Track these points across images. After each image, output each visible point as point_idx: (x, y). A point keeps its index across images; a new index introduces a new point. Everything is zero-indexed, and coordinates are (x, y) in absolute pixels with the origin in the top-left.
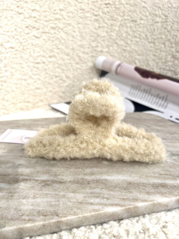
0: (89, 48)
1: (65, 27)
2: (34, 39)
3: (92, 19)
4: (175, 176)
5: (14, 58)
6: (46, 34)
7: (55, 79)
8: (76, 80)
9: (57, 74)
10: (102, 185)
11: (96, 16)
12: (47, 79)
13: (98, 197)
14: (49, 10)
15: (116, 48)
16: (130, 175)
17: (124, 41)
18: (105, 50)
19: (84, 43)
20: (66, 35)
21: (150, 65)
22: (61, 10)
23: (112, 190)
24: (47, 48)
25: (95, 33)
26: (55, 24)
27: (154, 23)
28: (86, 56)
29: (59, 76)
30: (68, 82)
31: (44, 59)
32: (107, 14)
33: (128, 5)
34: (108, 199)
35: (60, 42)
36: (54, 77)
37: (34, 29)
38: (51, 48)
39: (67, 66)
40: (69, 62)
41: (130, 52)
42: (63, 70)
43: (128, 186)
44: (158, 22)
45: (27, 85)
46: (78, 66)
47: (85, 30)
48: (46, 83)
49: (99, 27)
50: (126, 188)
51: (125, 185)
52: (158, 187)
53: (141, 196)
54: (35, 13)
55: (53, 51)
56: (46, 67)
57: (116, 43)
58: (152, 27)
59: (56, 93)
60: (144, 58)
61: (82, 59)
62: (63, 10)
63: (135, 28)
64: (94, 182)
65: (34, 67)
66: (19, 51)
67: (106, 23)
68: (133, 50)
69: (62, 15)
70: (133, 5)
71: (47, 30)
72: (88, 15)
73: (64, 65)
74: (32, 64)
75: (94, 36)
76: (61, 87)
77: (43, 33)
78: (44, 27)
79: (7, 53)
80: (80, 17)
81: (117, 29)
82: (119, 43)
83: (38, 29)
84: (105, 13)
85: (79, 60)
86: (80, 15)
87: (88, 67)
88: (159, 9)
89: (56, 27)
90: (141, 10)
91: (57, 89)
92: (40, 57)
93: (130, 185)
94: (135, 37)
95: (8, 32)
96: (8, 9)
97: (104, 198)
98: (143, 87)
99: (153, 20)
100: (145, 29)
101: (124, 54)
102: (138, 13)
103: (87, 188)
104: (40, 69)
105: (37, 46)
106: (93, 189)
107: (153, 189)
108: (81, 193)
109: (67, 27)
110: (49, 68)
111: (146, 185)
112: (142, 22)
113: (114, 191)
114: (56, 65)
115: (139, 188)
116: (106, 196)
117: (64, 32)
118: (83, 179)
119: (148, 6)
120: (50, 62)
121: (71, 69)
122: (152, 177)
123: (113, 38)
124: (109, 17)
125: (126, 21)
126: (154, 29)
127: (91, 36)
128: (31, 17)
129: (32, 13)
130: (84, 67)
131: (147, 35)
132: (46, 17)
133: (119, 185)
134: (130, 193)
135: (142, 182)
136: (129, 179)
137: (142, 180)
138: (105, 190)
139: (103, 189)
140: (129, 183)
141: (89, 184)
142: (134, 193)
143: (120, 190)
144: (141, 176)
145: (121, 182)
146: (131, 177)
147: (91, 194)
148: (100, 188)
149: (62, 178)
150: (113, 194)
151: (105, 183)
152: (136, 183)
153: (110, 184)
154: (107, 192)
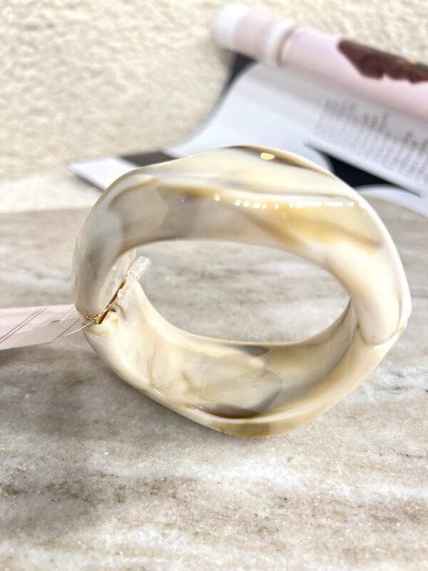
7: (90, 82)
8: (155, 86)
9: (96, 66)
10: (170, 508)
12: (66, 80)
16: (289, 460)
21: (388, 37)
23: (206, 536)
31: (49, 13)
36: (86, 75)
39: (126, 39)
40: (132, 23)
42: (113, 50)
43: (272, 514)
46: (162, 39)
48: (63, 95)
50: (266, 524)
51: (264, 509)
52: (395, 521)
56: (59, 41)
59: (95, 125)
60: (372, 10)
64: (142, 489)
65: (21, 40)
73: (117, 36)
74: (13, 31)
76: (109, 107)
85: (163, 18)
87: (193, 42)
91: (99, 114)
92: (38, 5)
93: (282, 511)
98: (362, 109)
103: (107, 524)
104: (41, 47)
106: (130, 528)
107: (374, 531)
110: (68, 43)
111: (347, 511)
113: (216, 541)
114: (93, 35)
115: (319, 526)
120: (71, 23)
122: (372, 467)
130: (179, 40)
133: (240, 508)
134: (278, 550)
135: (330, 492)
136: (280, 480)
137: (333, 483)
138: (179, 536)
139: (171, 529)
140: (280, 498)
141: (119, 501)
142: (295, 553)
143: (239, 533)
144: (328, 463)
145: (249, 491)
146: (290, 470)
147: (118, 554)
148: (158, 522)
149: (20, 468)
150: (207, 558)
151: (186, 497)
152: (308, 499)
153: (204, 502)
154: (185, 543)
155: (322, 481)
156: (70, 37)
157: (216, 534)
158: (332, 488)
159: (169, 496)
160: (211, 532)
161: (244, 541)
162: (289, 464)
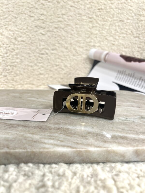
0: (84, 43)
1: (65, 27)
2: (40, 36)
3: (87, 21)
4: (138, 132)
5: (24, 49)
6: (51, 32)
7: (55, 68)
8: (72, 69)
9: (57, 64)
11: (91, 18)
12: (49, 67)
13: (53, 139)
14: (53, 15)
15: (106, 43)
17: (113, 37)
18: (97, 45)
19: (80, 39)
20: (66, 33)
22: (63, 14)
23: (69, 136)
24: (50, 43)
25: (89, 32)
26: (58, 25)
27: (138, 21)
28: (81, 49)
29: (58, 65)
30: (66, 70)
31: (47, 51)
32: (99, 17)
33: (117, 9)
34: (62, 141)
35: (61, 38)
36: (54, 66)
37: (42, 29)
38: (54, 43)
39: (66, 58)
40: (67, 54)
41: (118, 46)
42: (62, 60)
43: (86, 134)
44: (142, 20)
45: (33, 71)
46: (75, 58)
47: (81, 30)
48: (48, 70)
49: (93, 27)
50: (84, 135)
52: (118, 138)
53: (96, 143)
54: (43, 17)
55: (55, 46)
56: (49, 57)
57: (106, 39)
58: (137, 25)
59: (55, 78)
60: (130, 50)
61: (78, 52)
62: (64, 15)
63: (123, 26)
65: (39, 57)
66: (28, 44)
67: (98, 24)
68: (121, 43)
69: (63, 18)
70: (121, 8)
71: (51, 29)
72: (84, 18)
73: (63, 57)
74: (38, 55)
75: (88, 34)
76: (60, 74)
77: (48, 31)
78: (49, 27)
79: (19, 45)
80: (78, 19)
81: (107, 27)
82: (109, 39)
83: (44, 28)
84: (98, 16)
85: (75, 53)
86: (78, 18)
87: (83, 58)
88: (143, 10)
89: (59, 27)
90: (128, 12)
91: (57, 76)
92: (45, 49)
93: (89, 134)
94: (122, 33)
95: (21, 29)
96: (22, 13)
97: (58, 140)
99: (138, 19)
100: (131, 26)
101: (113, 48)
102: (125, 15)
103: (46, 132)
104: (44, 59)
105: (42, 41)
106: (52, 133)
108: (39, 135)
109: (66, 27)
110: (51, 58)
112: (129, 21)
114: (57, 56)
117: (64, 30)
118: (47, 126)
119: (134, 9)
120: (52, 53)
121: (69, 60)
122: (114, 130)
123: (104, 35)
124: (101, 19)
125: (115, 22)
126: (139, 27)
127: (86, 34)
128: (39, 19)
129: (40, 17)
130: (79, 58)
131: (133, 32)
132: (51, 19)
133: (78, 133)
134: (86, 139)
136: (89, 130)
138: (63, 135)
139: (61, 134)
141: (50, 130)
142: (90, 140)
144: (103, 129)
145: (81, 131)
146: (93, 129)
147: (48, 136)
148: (58, 133)
150: (68, 139)
151: (66, 130)
152: (96, 133)
153: (70, 131)
155: (100, 131)
156: (52, 57)
157: (72, 136)
161: (78, 137)
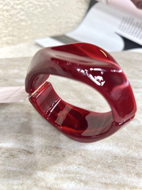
16: (117, 144)
43: (112, 161)
50: (111, 164)
51: (110, 160)
64: (70, 153)
93: (115, 161)
98: (136, 20)
111: (136, 161)
113: (95, 170)
115: (127, 166)
116: (83, 178)
133: (102, 159)
134: (115, 173)
135: (131, 155)
136: (114, 151)
137: (131, 152)
138: (84, 168)
139: (81, 166)
140: (115, 156)
141: (63, 157)
142: (120, 174)
143: (102, 167)
144: (129, 145)
145: (104, 154)
146: (117, 147)
147: (65, 173)
148: (77, 163)
149: (31, 145)
150: (93, 175)
151: (85, 156)
152: (124, 157)
153: (90, 157)
154: (86, 170)
155: (128, 151)
157: (95, 167)
158: (131, 153)
159: (79, 155)
160: (94, 167)
161: (104, 170)
162: (117, 145)
